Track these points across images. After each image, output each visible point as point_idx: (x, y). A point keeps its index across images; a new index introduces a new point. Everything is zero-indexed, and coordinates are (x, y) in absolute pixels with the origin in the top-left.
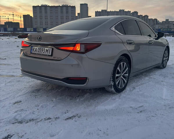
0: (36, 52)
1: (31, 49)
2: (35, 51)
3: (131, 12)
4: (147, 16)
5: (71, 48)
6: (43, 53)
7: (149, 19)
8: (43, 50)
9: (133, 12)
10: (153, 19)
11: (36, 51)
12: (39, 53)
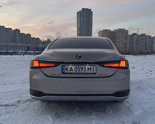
0: (71, 72)
1: (63, 69)
2: (70, 70)
3: (13, 30)
4: (30, 35)
5: (116, 65)
6: (83, 72)
7: (32, 38)
8: (82, 69)
9: (14, 30)
10: (36, 38)
11: (72, 70)
12: (77, 72)
